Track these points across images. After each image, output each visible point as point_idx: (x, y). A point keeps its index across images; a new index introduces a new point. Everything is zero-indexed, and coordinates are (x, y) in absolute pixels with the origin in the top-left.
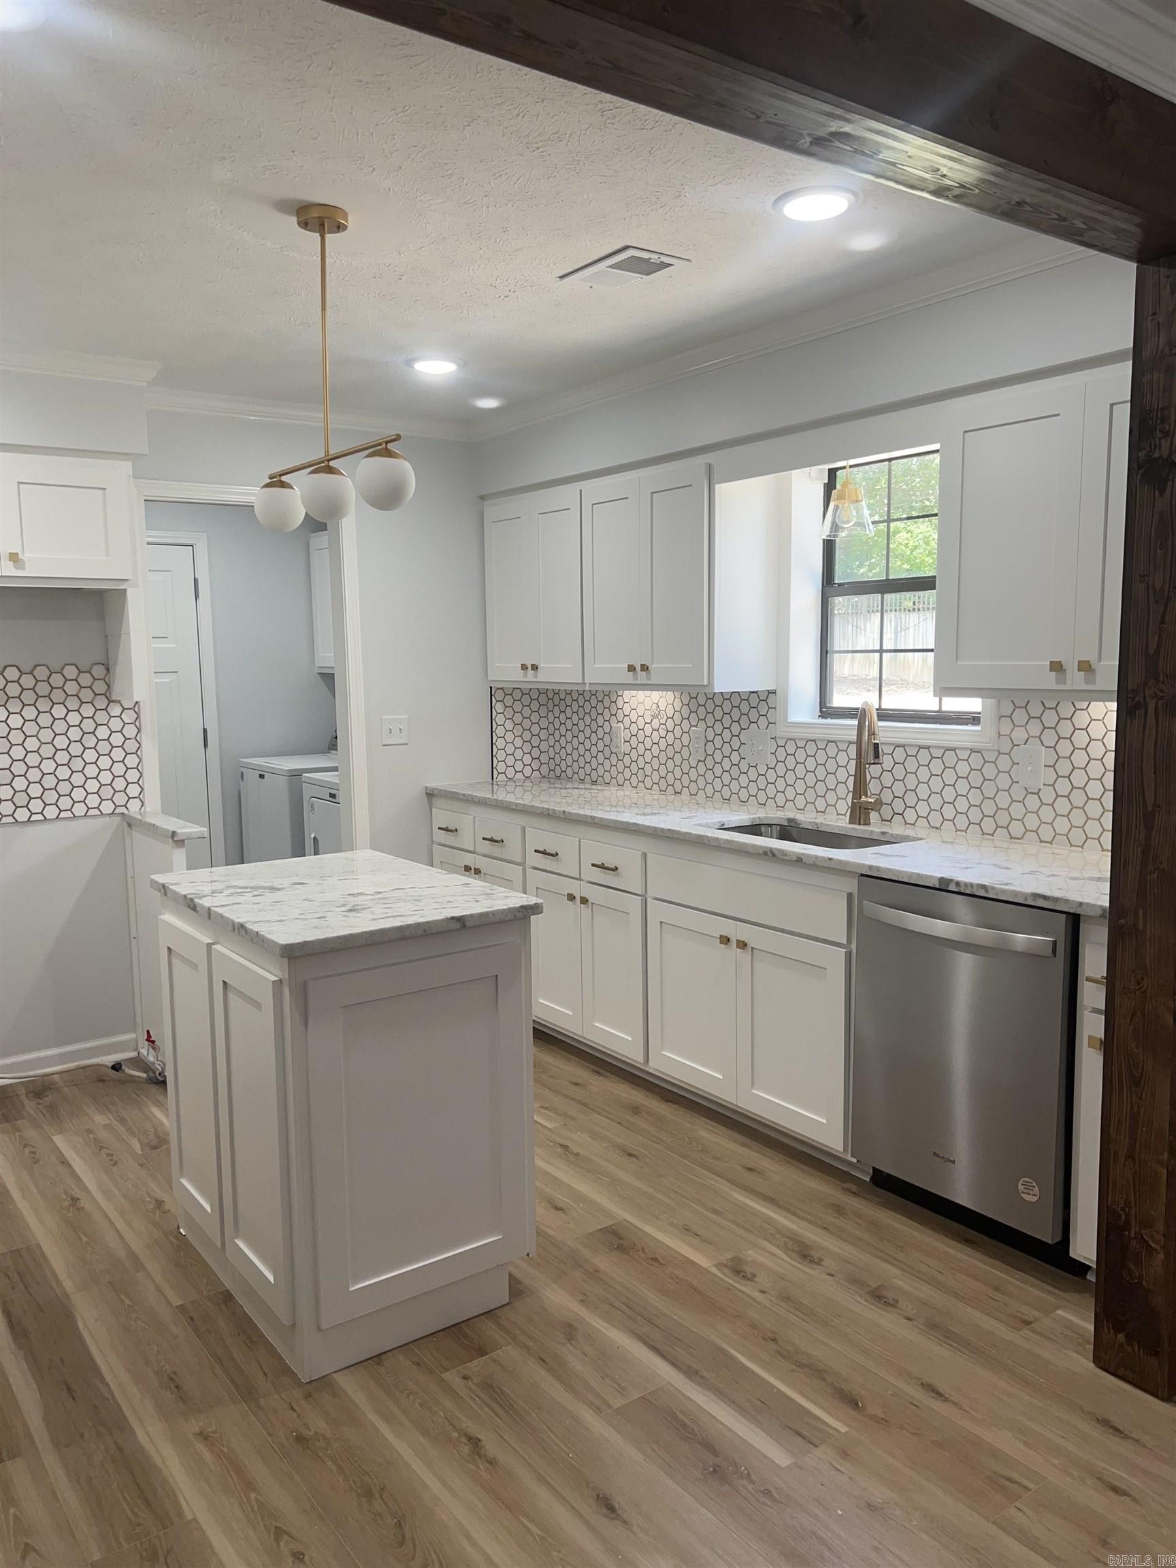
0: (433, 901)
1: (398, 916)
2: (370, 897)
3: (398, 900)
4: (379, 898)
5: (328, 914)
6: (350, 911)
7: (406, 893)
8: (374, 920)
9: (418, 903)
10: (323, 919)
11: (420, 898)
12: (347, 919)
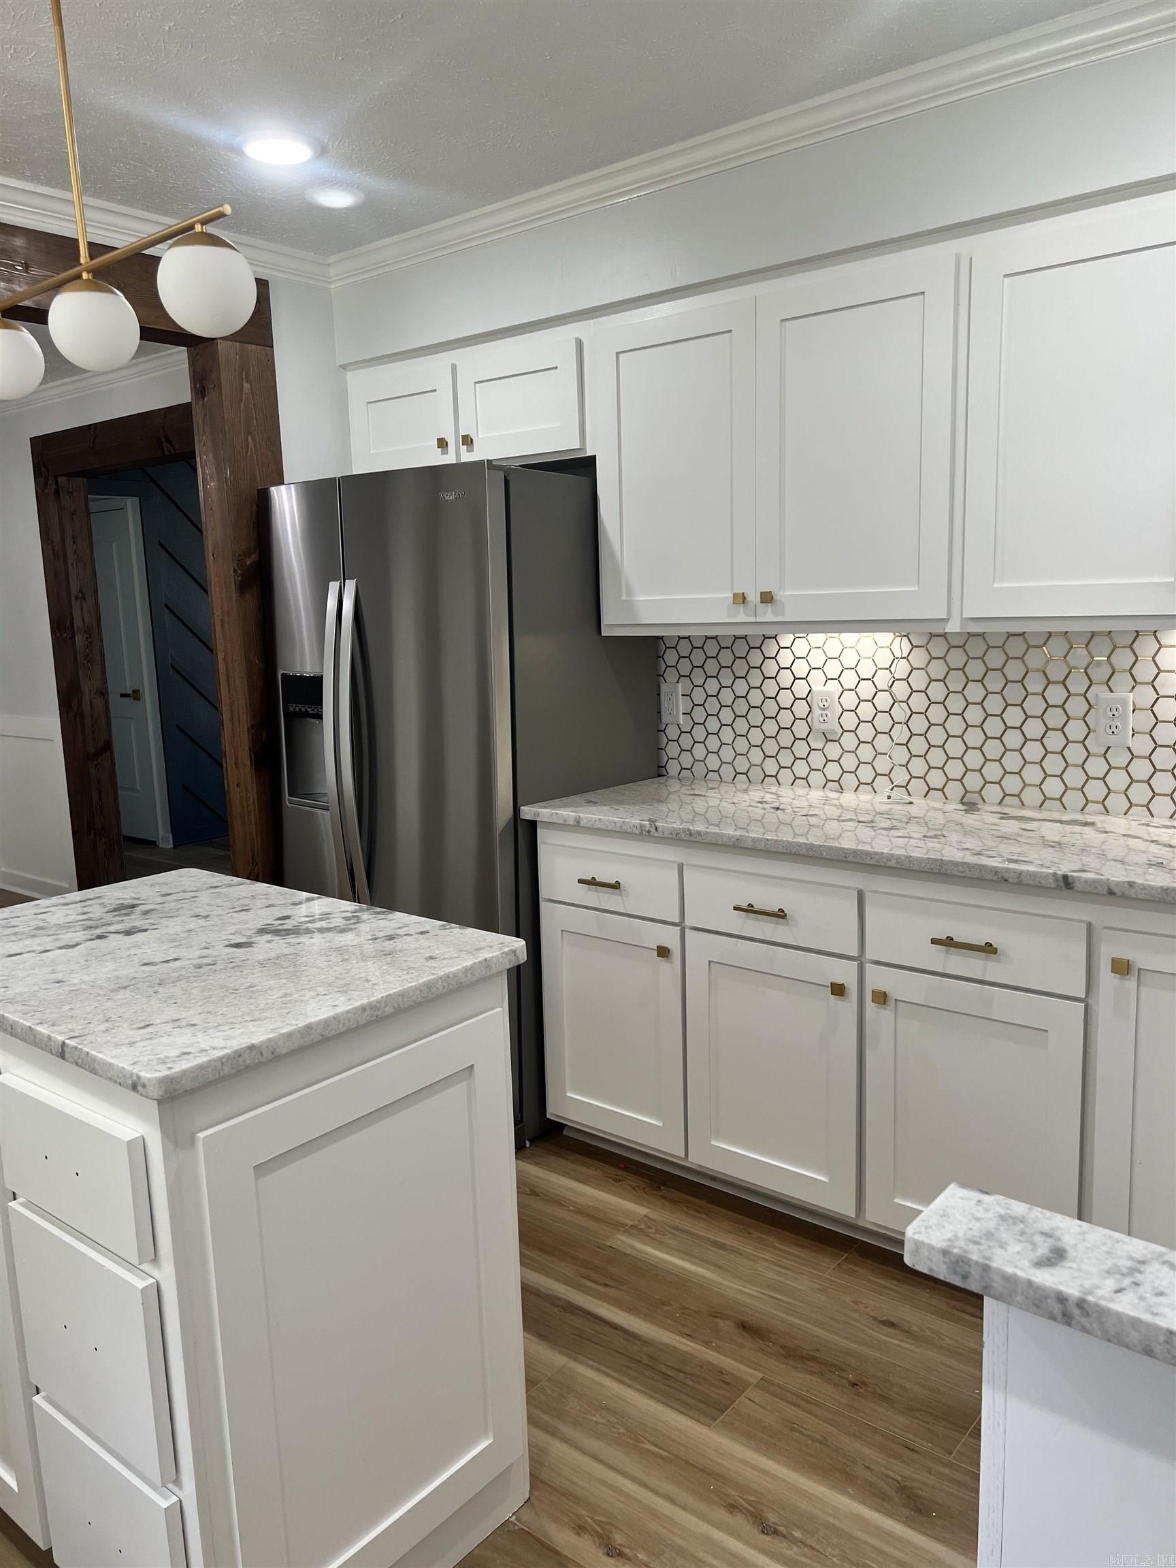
0: (16, 930)
1: (68, 904)
2: (112, 928)
3: (68, 926)
4: (97, 927)
5: (160, 900)
6: (134, 906)
7: (57, 940)
8: (100, 897)
9: (41, 924)
10: (163, 893)
11: (37, 932)
12: (133, 895)
